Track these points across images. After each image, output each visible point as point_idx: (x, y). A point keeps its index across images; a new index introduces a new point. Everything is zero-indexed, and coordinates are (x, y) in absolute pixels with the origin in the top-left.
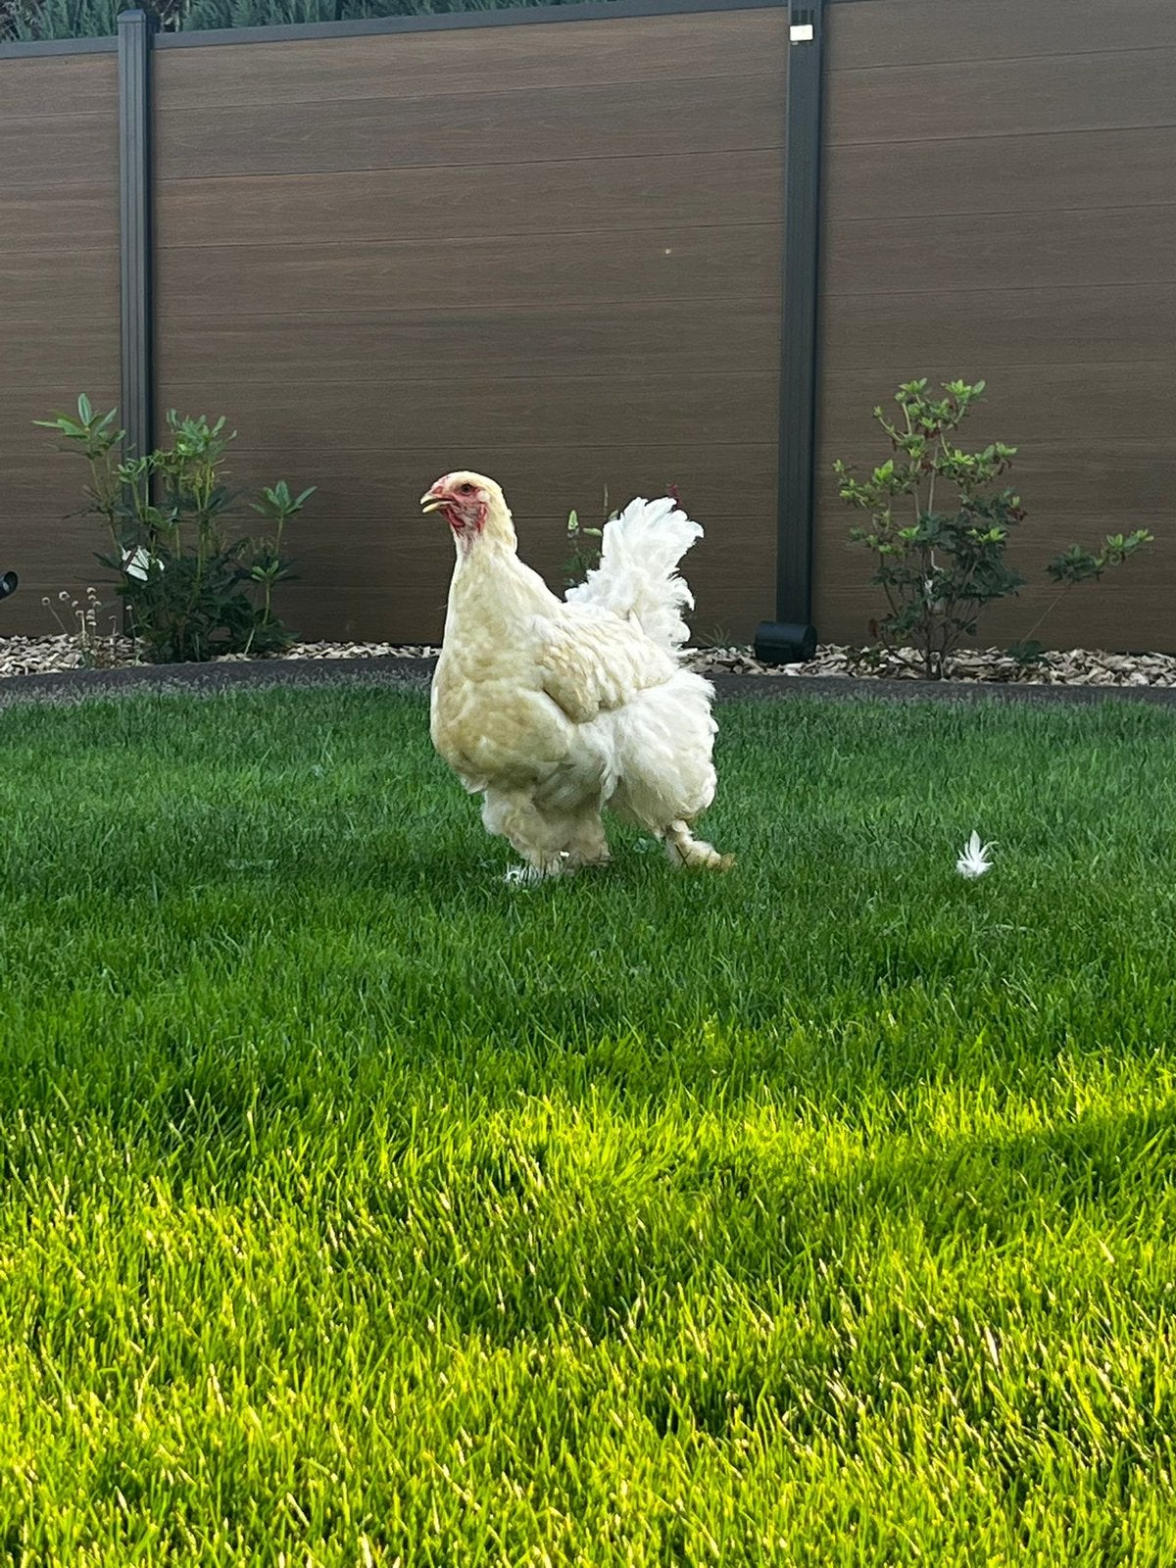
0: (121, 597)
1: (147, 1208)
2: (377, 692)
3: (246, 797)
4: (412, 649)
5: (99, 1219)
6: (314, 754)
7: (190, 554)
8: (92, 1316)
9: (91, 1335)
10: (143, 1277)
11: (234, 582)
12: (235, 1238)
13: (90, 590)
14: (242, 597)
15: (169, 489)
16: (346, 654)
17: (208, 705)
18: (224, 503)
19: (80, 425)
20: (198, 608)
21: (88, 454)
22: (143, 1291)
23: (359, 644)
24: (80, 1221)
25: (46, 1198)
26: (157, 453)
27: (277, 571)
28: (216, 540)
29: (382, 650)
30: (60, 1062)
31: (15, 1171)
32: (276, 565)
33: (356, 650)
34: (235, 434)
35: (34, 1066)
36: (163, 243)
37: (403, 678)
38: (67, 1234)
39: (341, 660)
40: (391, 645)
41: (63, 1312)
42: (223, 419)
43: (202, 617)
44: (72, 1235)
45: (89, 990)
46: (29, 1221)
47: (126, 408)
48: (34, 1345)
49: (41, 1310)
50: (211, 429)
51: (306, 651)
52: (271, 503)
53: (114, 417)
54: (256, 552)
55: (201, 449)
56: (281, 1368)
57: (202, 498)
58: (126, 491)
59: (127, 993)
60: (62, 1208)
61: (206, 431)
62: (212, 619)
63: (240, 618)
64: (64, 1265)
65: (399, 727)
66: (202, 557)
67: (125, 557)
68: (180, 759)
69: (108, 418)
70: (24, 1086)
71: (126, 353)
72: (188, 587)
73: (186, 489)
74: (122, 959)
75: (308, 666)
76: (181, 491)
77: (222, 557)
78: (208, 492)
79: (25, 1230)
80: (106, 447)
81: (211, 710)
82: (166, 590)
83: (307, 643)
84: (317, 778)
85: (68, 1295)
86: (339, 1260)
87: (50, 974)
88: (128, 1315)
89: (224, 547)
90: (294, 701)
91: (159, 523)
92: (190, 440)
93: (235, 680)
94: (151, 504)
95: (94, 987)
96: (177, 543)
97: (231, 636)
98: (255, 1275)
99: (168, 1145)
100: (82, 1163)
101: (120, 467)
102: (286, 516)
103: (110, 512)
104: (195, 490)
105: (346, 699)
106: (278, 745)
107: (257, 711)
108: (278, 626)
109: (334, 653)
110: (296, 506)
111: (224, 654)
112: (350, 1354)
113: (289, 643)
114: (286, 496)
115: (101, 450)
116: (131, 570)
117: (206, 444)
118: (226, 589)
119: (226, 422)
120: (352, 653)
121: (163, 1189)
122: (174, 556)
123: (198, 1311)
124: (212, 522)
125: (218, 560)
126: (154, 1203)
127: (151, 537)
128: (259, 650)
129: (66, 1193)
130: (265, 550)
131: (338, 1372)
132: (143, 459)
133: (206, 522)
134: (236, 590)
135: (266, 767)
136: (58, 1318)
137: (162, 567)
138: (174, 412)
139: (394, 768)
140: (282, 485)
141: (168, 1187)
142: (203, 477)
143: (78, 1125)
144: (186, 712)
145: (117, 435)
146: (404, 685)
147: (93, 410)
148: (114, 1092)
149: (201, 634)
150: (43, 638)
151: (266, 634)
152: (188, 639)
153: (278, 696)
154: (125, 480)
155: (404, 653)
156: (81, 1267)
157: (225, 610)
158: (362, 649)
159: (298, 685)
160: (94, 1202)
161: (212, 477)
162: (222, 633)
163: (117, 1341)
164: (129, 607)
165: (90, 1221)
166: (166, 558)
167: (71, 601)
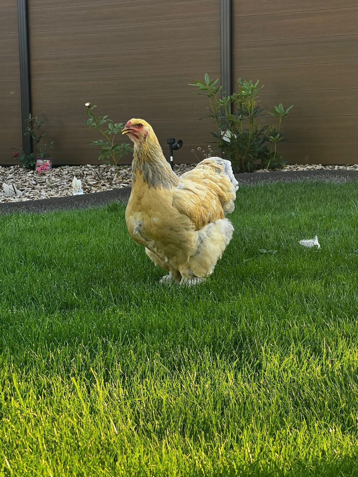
0: (221, 149)
1: (225, 383)
2: (317, 183)
3: (266, 225)
4: (331, 166)
5: (207, 386)
6: (293, 208)
7: (246, 132)
8: (204, 423)
9: (203, 430)
10: (222, 409)
11: (263, 142)
12: (257, 394)
13: (209, 146)
14: (266, 147)
15: (238, 108)
16: (305, 169)
17: (253, 189)
18: (259, 113)
19: (205, 85)
20: (249, 152)
21: (208, 96)
22: (222, 414)
23: (310, 165)
24: (200, 387)
25: (187, 378)
26: (234, 94)
27: (279, 138)
28: (256, 126)
29: (319, 167)
30: (194, 327)
31: (176, 367)
32: (278, 135)
33: (309, 167)
34: (263, 86)
35: (184, 329)
36: (236, 15)
37: (327, 178)
38: (195, 392)
39: (303, 171)
40: (322, 165)
41: (193, 421)
42: (258, 81)
43: (251, 156)
44: (197, 392)
45: (205, 300)
46: (181, 386)
47: (222, 78)
48: (183, 433)
49: (185, 421)
50: (254, 84)
51: (290, 168)
52: (277, 113)
53: (218, 81)
54: (271, 130)
55: (250, 93)
56: (273, 445)
57: (251, 112)
58: (222, 109)
59: (219, 301)
60: (194, 382)
61: (252, 86)
62: (255, 156)
63: (266, 156)
64: (194, 403)
65: (325, 197)
66: (251, 133)
67: (222, 134)
68: (242, 210)
69: (216, 82)
70: (180, 335)
71: (222, 58)
72: (245, 144)
73: (245, 108)
74: (218, 288)
75: (291, 174)
76: (243, 108)
77: (258, 133)
78: (253, 109)
79: (180, 390)
80: (215, 93)
81: (254, 191)
82: (238, 146)
83: (291, 165)
84: (293, 217)
85: (195, 415)
86: (296, 404)
87: (191, 293)
88: (217, 423)
89: (259, 129)
90: (285, 187)
91: (235, 121)
92: (246, 89)
93: (263, 180)
94: (232, 113)
95: (207, 299)
96: (242, 128)
97: (262, 162)
98: (264, 409)
99: (232, 359)
100: (201, 365)
101: (220, 100)
102: (282, 117)
103: (216, 117)
104: (248, 108)
105: (305, 186)
106: (279, 205)
107: (271, 191)
108: (279, 159)
109: (301, 168)
110: (286, 113)
111: (259, 169)
112: (299, 441)
113: (284, 165)
114: (282, 109)
115: (213, 94)
116: (224, 138)
117: (252, 90)
118: (260, 145)
119: (260, 82)
120: (307, 169)
121: (231, 376)
122: (240, 133)
123: (243, 422)
124: (254, 120)
125: (257, 134)
126: (227, 381)
127: (232, 126)
128: (272, 168)
129: (195, 376)
130: (274, 130)
131: (295, 448)
132: (229, 97)
133: (252, 120)
134: (264, 145)
135: (274, 213)
136: (191, 423)
137: (236, 137)
138: (240, 79)
139: (322, 213)
140: (281, 105)
141: (232, 375)
142: (251, 103)
143: (200, 351)
144: (245, 192)
145: (219, 88)
146: (327, 181)
147: (210, 78)
148: (213, 338)
149: (251, 162)
150: (192, 164)
151: (275, 162)
152: (245, 164)
153: (279, 186)
154: (221, 105)
155: (328, 168)
156: (200, 404)
157: (260, 153)
158: (311, 167)
159: (287, 181)
160: (205, 380)
161: (254, 103)
162: (258, 162)
163: (213, 432)
164: (223, 153)
165: (204, 387)
166: (237, 133)
167: (202, 150)
